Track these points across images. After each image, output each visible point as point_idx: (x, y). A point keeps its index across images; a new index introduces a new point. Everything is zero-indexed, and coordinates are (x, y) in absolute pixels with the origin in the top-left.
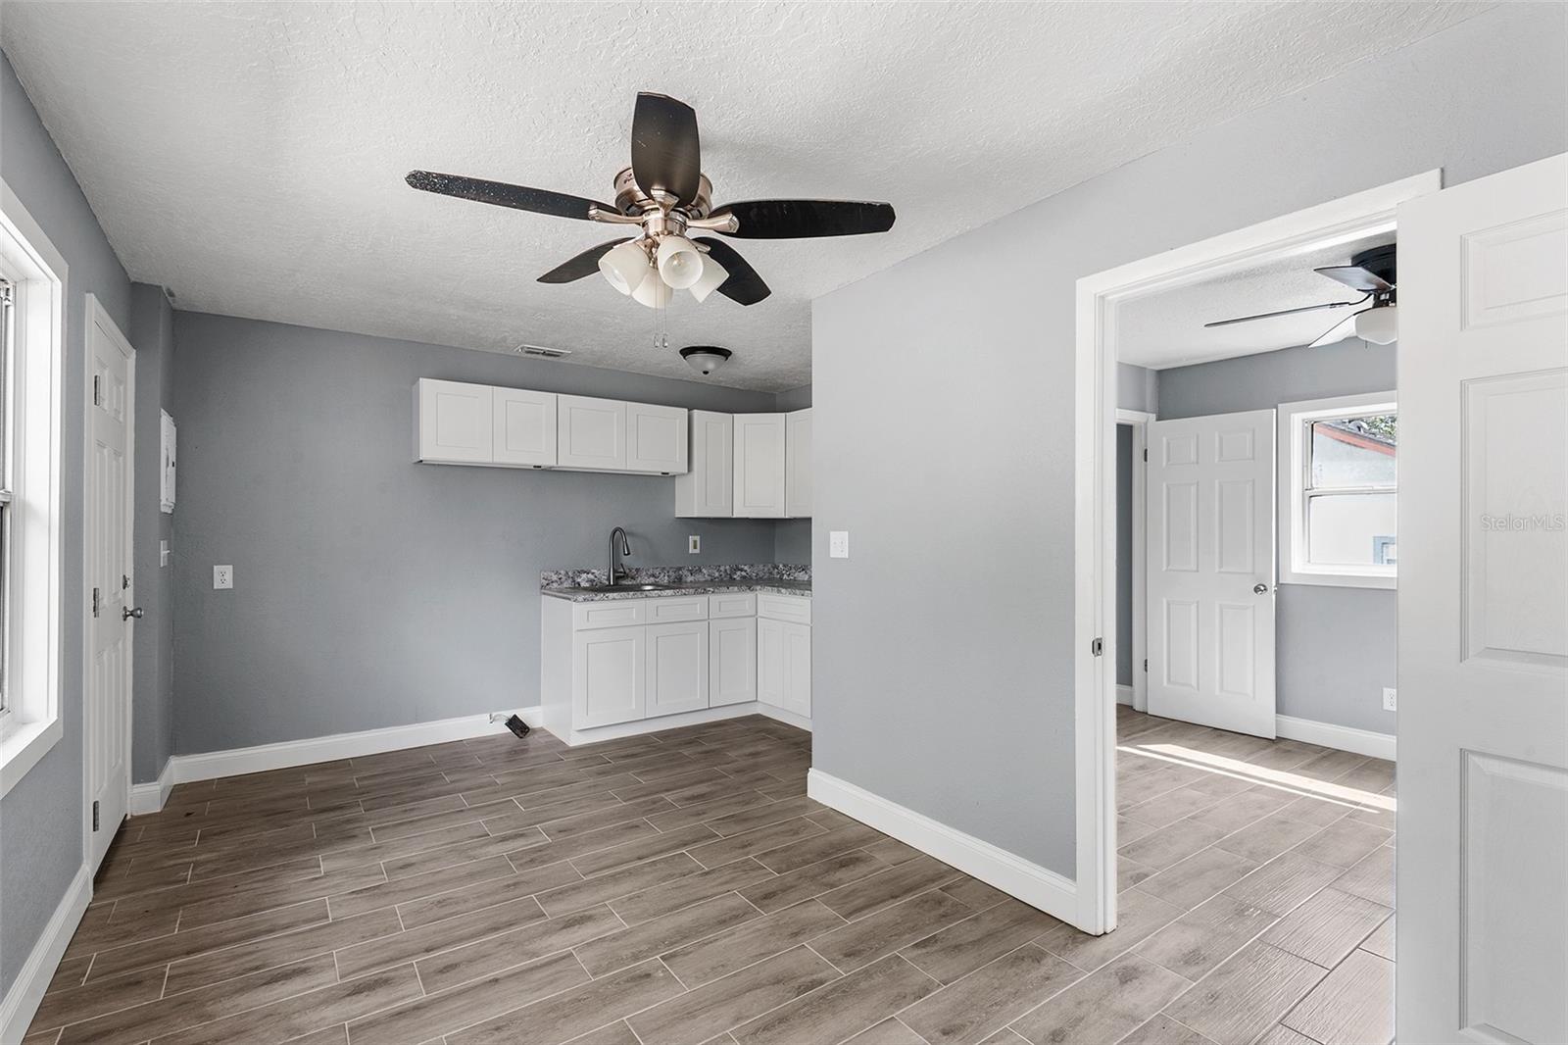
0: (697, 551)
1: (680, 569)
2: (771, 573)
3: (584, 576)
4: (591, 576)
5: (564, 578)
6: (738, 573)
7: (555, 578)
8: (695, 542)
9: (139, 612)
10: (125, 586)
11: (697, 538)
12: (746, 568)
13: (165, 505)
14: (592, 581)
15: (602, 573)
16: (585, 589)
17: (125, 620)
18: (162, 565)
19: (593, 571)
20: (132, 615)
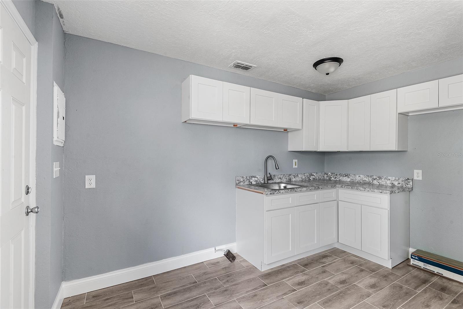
0: (296, 167)
1: (290, 175)
2: (324, 177)
3: (253, 179)
4: (256, 179)
5: (245, 180)
6: (312, 177)
7: (242, 180)
8: (296, 162)
9: (36, 209)
10: (27, 193)
11: (296, 161)
12: (315, 174)
13: (56, 141)
14: (256, 181)
15: (260, 177)
16: (254, 185)
17: (27, 215)
18: (54, 178)
19: (257, 176)
20: (32, 211)
